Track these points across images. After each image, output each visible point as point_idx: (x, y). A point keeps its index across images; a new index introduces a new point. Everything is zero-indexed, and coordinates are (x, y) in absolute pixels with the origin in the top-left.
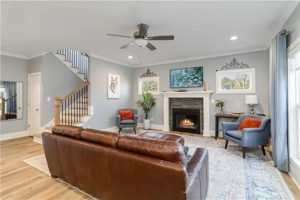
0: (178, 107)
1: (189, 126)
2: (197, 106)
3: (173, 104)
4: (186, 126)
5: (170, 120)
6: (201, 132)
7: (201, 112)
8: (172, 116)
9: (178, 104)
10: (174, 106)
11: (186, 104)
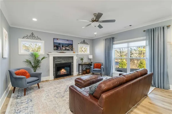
0: (59, 63)
1: (64, 73)
2: (70, 61)
3: (56, 61)
4: (62, 73)
5: (54, 72)
6: (72, 74)
7: (72, 64)
8: (55, 69)
9: (59, 61)
10: (56, 62)
11: (64, 60)
